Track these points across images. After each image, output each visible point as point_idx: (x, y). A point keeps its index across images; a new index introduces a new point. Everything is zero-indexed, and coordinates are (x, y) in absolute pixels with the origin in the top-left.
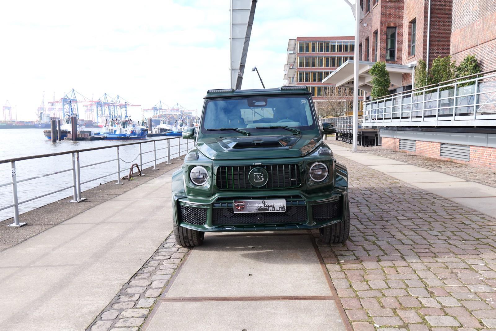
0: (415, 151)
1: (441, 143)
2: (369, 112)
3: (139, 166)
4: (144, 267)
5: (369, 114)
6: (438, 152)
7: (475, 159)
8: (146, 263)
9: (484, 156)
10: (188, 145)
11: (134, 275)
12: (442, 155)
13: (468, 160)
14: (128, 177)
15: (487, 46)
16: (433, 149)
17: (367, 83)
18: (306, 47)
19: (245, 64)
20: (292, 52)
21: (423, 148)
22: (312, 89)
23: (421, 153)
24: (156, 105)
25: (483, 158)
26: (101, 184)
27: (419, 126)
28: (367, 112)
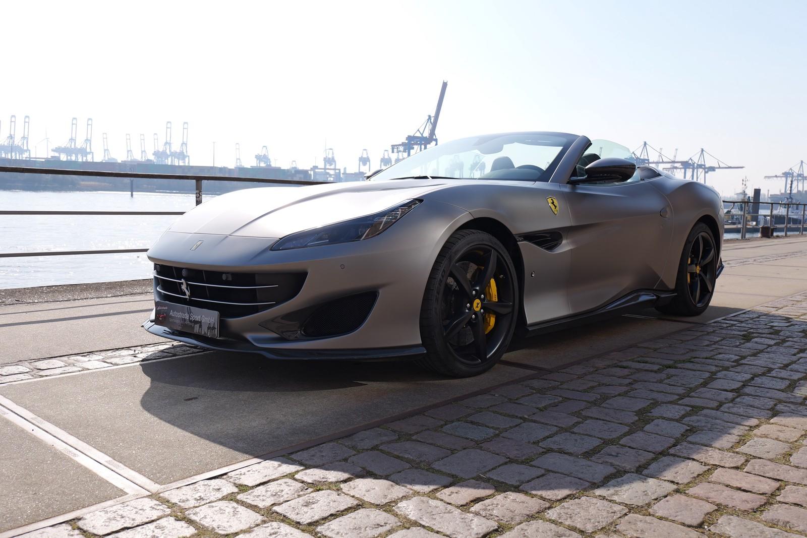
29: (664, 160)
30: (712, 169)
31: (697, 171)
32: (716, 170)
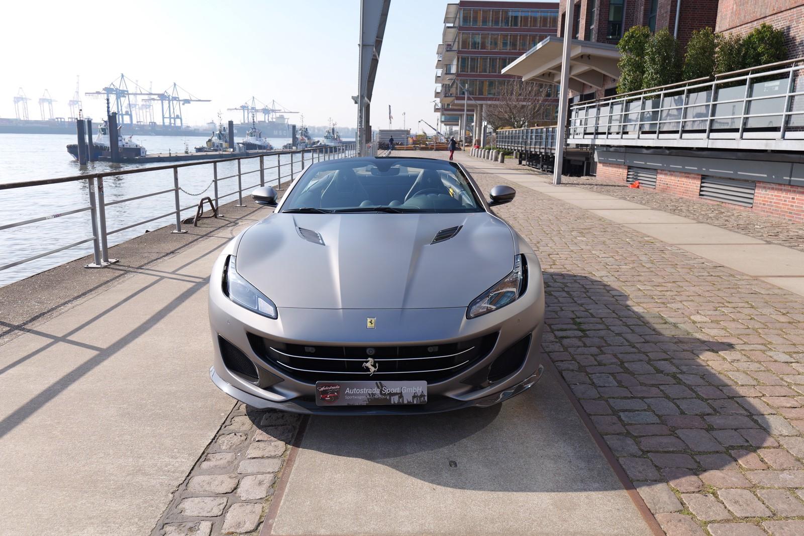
0: (654, 187)
1: (702, 175)
2: (581, 121)
3: (213, 200)
4: (220, 433)
5: (581, 124)
6: (696, 189)
7: (764, 204)
8: (225, 422)
9: (781, 200)
10: (292, 166)
11: (201, 457)
12: (703, 195)
13: (751, 206)
14: (195, 219)
15: (782, 18)
16: (686, 185)
17: (573, 76)
18: (473, 17)
19: (382, 38)
20: (451, 25)
21: (669, 182)
22: (479, 84)
23: (665, 190)
24: (246, 103)
25: (779, 203)
26: (147, 231)
27: (666, 147)
28: (578, 122)
29: (143, 92)
30: (187, 101)
31: (173, 103)
32: (191, 102)
